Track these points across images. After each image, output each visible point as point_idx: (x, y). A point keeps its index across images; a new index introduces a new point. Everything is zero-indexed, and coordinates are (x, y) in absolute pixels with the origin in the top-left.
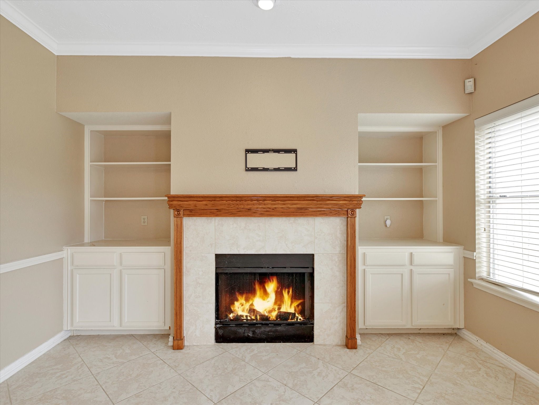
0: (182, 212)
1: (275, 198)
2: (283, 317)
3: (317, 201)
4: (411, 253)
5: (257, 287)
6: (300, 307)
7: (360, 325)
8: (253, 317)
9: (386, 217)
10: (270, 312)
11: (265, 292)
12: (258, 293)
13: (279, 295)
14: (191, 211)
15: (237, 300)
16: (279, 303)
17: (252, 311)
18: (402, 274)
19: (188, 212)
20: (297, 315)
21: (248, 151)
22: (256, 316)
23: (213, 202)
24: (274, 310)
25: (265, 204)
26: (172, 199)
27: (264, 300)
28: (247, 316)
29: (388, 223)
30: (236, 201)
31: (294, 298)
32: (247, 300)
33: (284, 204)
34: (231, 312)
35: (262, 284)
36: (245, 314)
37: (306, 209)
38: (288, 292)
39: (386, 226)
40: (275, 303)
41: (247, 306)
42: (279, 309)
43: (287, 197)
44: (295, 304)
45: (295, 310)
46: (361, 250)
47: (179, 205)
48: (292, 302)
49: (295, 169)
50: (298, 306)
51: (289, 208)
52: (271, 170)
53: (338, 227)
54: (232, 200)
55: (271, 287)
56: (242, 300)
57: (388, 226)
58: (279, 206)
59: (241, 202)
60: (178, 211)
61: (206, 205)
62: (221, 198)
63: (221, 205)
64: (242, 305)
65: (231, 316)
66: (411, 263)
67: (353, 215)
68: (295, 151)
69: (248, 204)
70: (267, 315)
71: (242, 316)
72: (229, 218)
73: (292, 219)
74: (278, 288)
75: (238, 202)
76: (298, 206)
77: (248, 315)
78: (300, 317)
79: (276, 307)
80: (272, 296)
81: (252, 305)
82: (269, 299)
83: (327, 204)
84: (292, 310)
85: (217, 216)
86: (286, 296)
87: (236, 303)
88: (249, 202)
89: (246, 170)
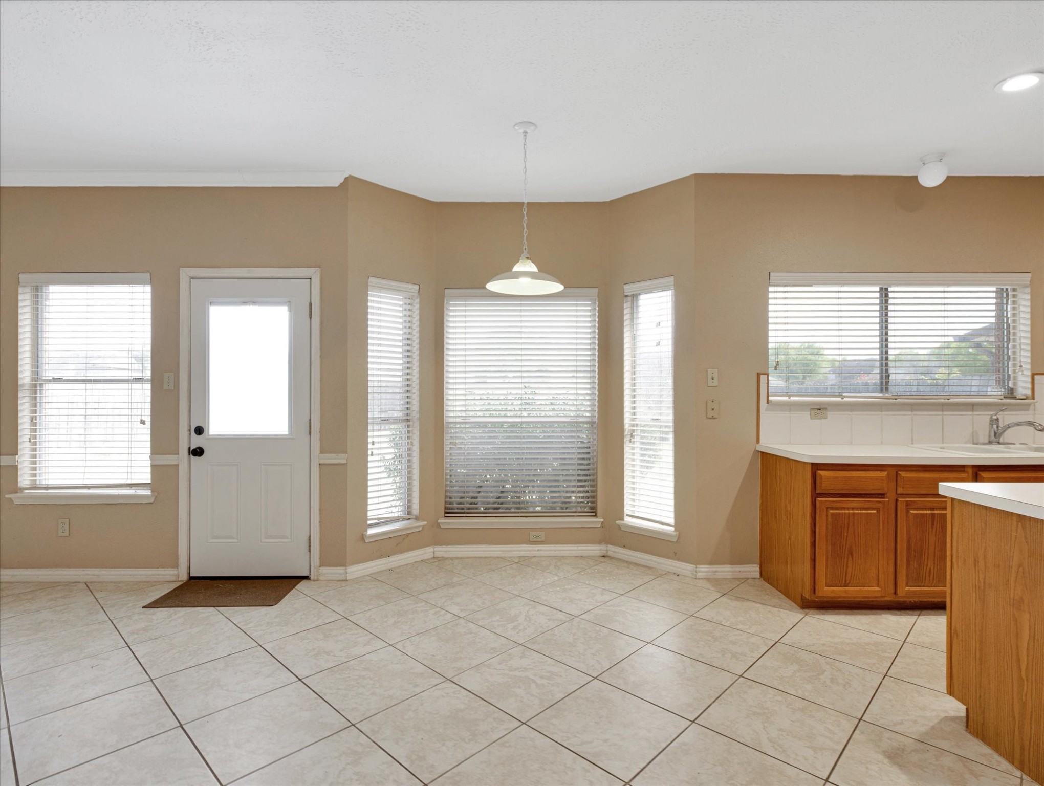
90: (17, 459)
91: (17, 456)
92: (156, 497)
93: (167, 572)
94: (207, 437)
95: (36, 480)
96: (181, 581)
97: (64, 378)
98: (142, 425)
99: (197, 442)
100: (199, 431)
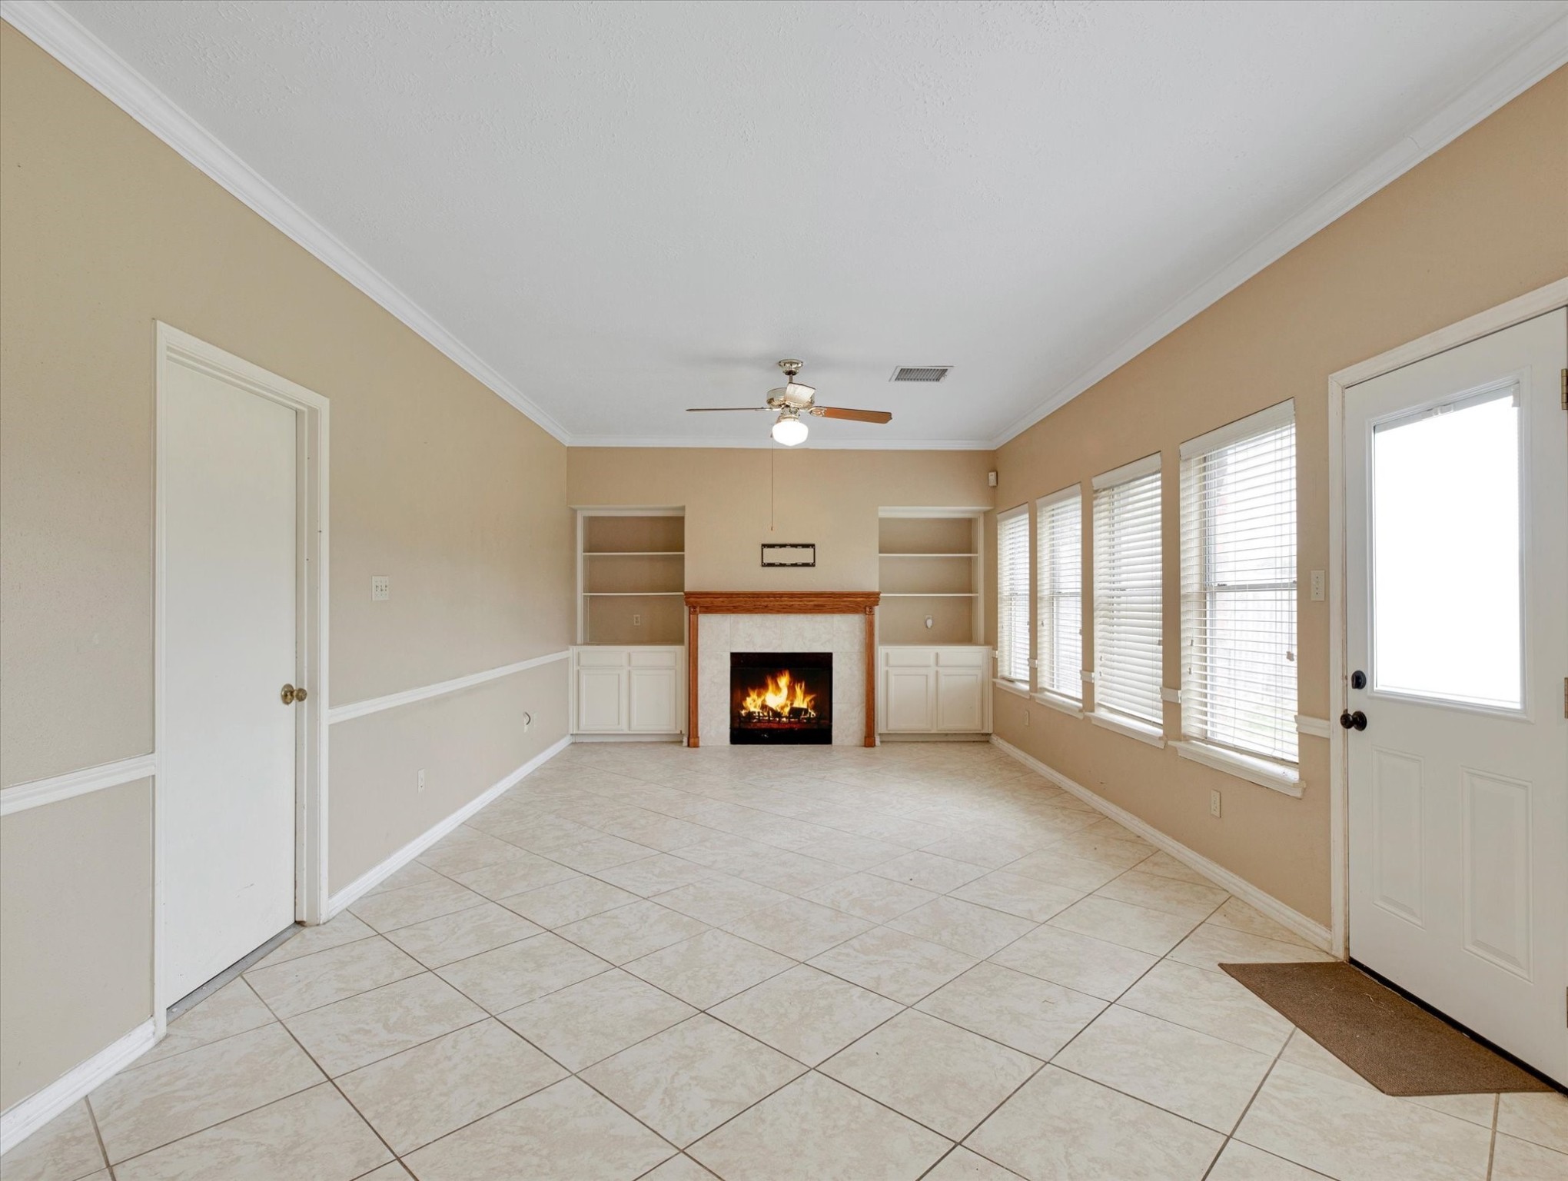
0: (698, 609)
1: (792, 595)
2: (795, 712)
3: (834, 598)
4: (937, 654)
5: (769, 681)
6: (813, 702)
7: (881, 727)
8: (766, 714)
9: (927, 616)
10: (782, 708)
11: (778, 687)
12: (771, 687)
13: (791, 689)
14: (707, 608)
15: (749, 696)
16: (791, 698)
17: (764, 707)
18: (927, 676)
19: (703, 609)
20: (810, 711)
21: (764, 546)
22: (768, 713)
23: (730, 599)
24: (786, 705)
25: (781, 601)
26: (689, 596)
27: (776, 695)
28: (759, 713)
29: (929, 623)
30: (753, 598)
31: (806, 693)
32: (759, 695)
33: (801, 601)
34: (743, 708)
35: (775, 679)
36: (757, 710)
37: (823, 606)
38: (801, 687)
39: (927, 627)
40: (788, 699)
41: (759, 702)
42: (792, 704)
43: (804, 594)
44: (808, 699)
45: (808, 706)
46: (881, 651)
47: (696, 602)
48: (804, 697)
49: (813, 565)
50: (810, 701)
51: (807, 605)
52: (788, 566)
53: (857, 625)
54: (750, 597)
55: (784, 681)
56: (753, 695)
57: (929, 627)
58: (796, 603)
59: (758, 599)
60: (695, 607)
61: (723, 602)
62: (738, 595)
63: (738, 602)
64: (754, 701)
65: (743, 712)
66: (937, 664)
67: (871, 613)
68: (813, 546)
69: (765, 601)
70: (779, 711)
71: (755, 713)
72: (744, 615)
73: (810, 616)
74: (790, 683)
75: (755, 599)
76: (816, 603)
77: (761, 711)
78: (813, 713)
79: (789, 703)
80: (785, 691)
81: (764, 700)
82: (781, 694)
83: (845, 601)
84: (804, 706)
85: (733, 612)
86: (799, 691)
87: (748, 699)
88: (766, 599)
89: (763, 566)
90: (1179, 695)
91: (1179, 692)
92: (1305, 789)
93: (1317, 930)
94: (1369, 693)
95: (1206, 731)
96: (1334, 956)
97: (1229, 584)
98: (1288, 660)
99: (1357, 702)
100: (1359, 681)
